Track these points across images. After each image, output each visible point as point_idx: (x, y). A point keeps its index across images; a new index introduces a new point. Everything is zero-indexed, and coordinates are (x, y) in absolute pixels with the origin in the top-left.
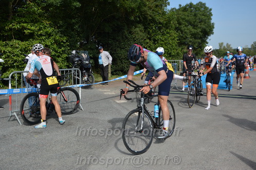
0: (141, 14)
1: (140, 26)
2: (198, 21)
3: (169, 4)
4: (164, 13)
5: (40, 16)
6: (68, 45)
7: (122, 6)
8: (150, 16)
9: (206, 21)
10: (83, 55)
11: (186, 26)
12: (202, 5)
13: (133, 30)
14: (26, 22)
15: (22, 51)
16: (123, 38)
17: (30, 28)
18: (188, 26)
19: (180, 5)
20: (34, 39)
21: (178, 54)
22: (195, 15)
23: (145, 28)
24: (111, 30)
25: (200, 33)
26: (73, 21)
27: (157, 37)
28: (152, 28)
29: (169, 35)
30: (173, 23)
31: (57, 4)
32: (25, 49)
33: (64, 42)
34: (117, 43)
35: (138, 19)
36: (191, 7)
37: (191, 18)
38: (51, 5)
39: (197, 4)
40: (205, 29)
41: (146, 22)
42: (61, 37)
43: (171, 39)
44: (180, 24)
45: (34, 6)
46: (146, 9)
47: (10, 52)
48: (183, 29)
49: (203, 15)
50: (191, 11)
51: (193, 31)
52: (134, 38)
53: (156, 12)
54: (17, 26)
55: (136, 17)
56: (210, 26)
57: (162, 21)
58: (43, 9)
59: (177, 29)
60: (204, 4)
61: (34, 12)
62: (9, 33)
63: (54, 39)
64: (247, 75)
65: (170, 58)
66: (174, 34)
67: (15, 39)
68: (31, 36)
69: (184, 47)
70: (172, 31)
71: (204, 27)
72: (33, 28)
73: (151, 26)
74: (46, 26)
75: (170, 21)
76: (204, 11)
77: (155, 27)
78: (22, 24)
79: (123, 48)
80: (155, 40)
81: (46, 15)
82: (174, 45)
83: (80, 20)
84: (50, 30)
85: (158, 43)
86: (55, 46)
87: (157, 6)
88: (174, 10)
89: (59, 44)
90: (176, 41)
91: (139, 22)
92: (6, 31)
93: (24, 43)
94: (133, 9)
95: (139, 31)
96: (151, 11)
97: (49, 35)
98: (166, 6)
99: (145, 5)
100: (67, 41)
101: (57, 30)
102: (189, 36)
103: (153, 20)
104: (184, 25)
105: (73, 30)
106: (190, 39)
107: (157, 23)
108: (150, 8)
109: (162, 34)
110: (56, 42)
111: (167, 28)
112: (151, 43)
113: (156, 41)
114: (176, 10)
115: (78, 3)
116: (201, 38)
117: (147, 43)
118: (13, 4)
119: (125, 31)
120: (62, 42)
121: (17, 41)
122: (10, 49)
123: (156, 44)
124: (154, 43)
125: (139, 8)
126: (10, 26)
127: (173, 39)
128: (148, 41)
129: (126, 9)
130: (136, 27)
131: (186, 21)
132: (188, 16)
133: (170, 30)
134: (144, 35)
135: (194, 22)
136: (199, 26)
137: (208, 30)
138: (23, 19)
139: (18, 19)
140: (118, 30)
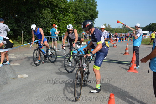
1: (48, 9)
2: (88, 9)
4: (65, 2)
8: (55, 3)
9: (94, 9)
11: (81, 11)
13: (43, 12)
16: (35, 17)
18: (82, 11)
22: (87, 5)
23: (52, 11)
24: (26, 11)
25: (89, 17)
27: (60, 17)
28: (56, 11)
29: (68, 17)
34: (31, 20)
35: (46, 4)
37: (84, 6)
40: (92, 14)
41: (53, 7)
43: (70, 20)
44: (77, 10)
48: (79, 13)
49: (91, 5)
50: (84, 2)
51: (85, 15)
52: (43, 17)
53: (59, 0)
55: (45, 2)
56: (96, 13)
57: (63, 7)
59: (75, 13)
64: (115, 45)
66: (72, 16)
69: (79, 25)
70: (71, 14)
71: (92, 13)
73: (56, 9)
75: (69, 7)
76: (92, 2)
77: (59, 11)
80: (58, 20)
85: (61, 21)
90: (74, 21)
91: (48, 6)
95: (47, 13)
102: (82, 18)
103: (57, 6)
104: (79, 11)
107: (60, 8)
109: (64, 16)
111: (67, 12)
113: (60, 20)
117: (53, 21)
119: (37, 12)
123: (59, 22)
124: (58, 22)
127: (72, 20)
128: (54, 20)
130: (45, 10)
131: (81, 8)
132: (82, 5)
133: (69, 13)
134: (51, 16)
135: (86, 9)
136: (89, 12)
137: (94, 15)
140: (31, 11)
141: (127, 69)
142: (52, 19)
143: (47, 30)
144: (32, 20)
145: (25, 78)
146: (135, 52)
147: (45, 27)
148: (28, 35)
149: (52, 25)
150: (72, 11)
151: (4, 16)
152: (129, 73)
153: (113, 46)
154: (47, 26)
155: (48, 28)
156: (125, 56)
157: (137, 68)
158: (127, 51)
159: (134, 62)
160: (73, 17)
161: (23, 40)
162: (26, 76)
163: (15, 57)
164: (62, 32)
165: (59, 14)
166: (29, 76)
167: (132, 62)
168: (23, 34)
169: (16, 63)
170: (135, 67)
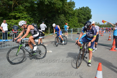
0: (63, 10)
2: (86, 13)
3: (75, 7)
4: (72, 10)
6: (33, 22)
8: (67, 11)
9: (89, 14)
10: (35, 25)
11: (81, 15)
12: (87, 8)
13: (60, 16)
14: (17, 13)
15: (15, 24)
16: (56, 19)
19: (79, 8)
20: (20, 19)
21: (78, 26)
22: (85, 11)
23: (65, 16)
24: (51, 16)
25: (87, 18)
26: (36, 12)
28: (67, 16)
29: (74, 19)
31: (29, 5)
32: (16, 23)
33: (32, 20)
35: (62, 12)
36: (83, 8)
37: (83, 12)
39: (86, 7)
40: (88, 17)
41: (65, 13)
42: (31, 18)
44: (79, 14)
45: (21, 7)
46: (65, 8)
47: (10, 24)
48: (80, 16)
50: (83, 10)
51: (84, 17)
52: (60, 19)
53: (69, 9)
54: (13, 14)
57: (71, 13)
58: (24, 8)
59: (78, 16)
60: (88, 7)
61: (21, 9)
62: (11, 17)
64: (102, 35)
65: (75, 27)
69: (80, 23)
71: (88, 16)
72: (19, 15)
74: (25, 14)
75: (75, 13)
76: (88, 10)
77: (69, 15)
78: (15, 13)
79: (56, 23)
80: (69, 20)
81: (25, 10)
82: (76, 22)
83: (38, 12)
84: (26, 16)
85: (70, 21)
86: (28, 22)
87: (69, 7)
88: (77, 9)
89: (30, 21)
90: (77, 21)
91: (62, 13)
94: (60, 8)
95: (62, 17)
97: (26, 18)
98: (74, 8)
100: (33, 20)
101: (29, 16)
103: (68, 13)
106: (83, 20)
107: (69, 14)
108: (67, 8)
109: (72, 18)
110: (29, 20)
111: (74, 16)
112: (67, 21)
114: (78, 9)
115: (36, 5)
116: (87, 20)
117: (66, 21)
119: (57, 16)
120: (31, 20)
121: (13, 20)
122: (10, 23)
125: (62, 8)
126: (11, 14)
128: (66, 20)
129: (57, 8)
130: (61, 15)
131: (81, 13)
132: (82, 12)
133: (75, 16)
134: (64, 18)
135: (84, 14)
136: (86, 15)
137: (89, 17)
138: (16, 12)
139: (14, 12)
140: (54, 16)
141: (110, 49)
142: (65, 20)
143: (62, 26)
144: (54, 21)
145: (51, 53)
146: (115, 39)
147: (61, 25)
148: (52, 29)
149: (65, 23)
150: (76, 15)
151: (40, 19)
152: (111, 51)
153: (101, 35)
154: (62, 24)
155: (62, 25)
156: (108, 41)
157: (116, 49)
158: (110, 38)
159: (114, 45)
160: (77, 19)
161: (49, 32)
162: (51, 51)
163: (45, 41)
164: (71, 27)
165: (69, 17)
166: (52, 52)
167: (113, 45)
168: (49, 29)
169: (46, 44)
170: (115, 48)
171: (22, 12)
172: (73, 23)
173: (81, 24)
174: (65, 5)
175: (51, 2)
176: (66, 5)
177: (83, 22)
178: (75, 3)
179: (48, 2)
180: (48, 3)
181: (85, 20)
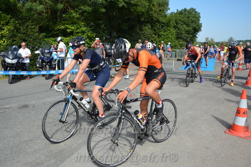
0: (149, 17)
1: (148, 25)
2: (190, 21)
3: (169, 9)
4: (165, 16)
5: (77, 20)
7: (135, 10)
8: (156, 18)
9: (196, 21)
10: (107, 46)
11: (181, 25)
12: (193, 10)
13: (143, 28)
14: (68, 24)
16: (136, 34)
17: (71, 28)
18: (183, 25)
19: (177, 10)
20: (73, 35)
21: (176, 45)
22: (188, 17)
23: (152, 27)
24: (127, 28)
25: (192, 30)
26: (100, 22)
27: (161, 33)
29: (169, 32)
30: (173, 23)
31: (89, 10)
35: (147, 20)
36: (185, 12)
37: (185, 19)
38: (85, 12)
39: (190, 10)
40: (195, 28)
41: (152, 22)
42: (91, 33)
43: (171, 34)
44: (177, 23)
45: (74, 12)
46: (152, 12)
48: (179, 27)
49: (194, 17)
50: (185, 15)
51: (187, 28)
52: (143, 34)
53: (160, 15)
54: (62, 27)
55: (145, 18)
56: (199, 25)
57: (164, 21)
58: (79, 14)
59: (175, 27)
60: (195, 9)
61: (74, 17)
62: (57, 32)
63: (87, 35)
66: (173, 31)
67: (61, 36)
68: (72, 33)
69: (180, 40)
70: (171, 28)
71: (194, 26)
72: (73, 28)
73: (156, 25)
74: (81, 26)
75: (170, 21)
76: (195, 14)
78: (65, 26)
79: (136, 41)
80: (159, 35)
81: (81, 18)
82: (173, 39)
83: (105, 21)
84: (84, 29)
85: (161, 37)
86: (88, 40)
87: (160, 10)
88: (173, 14)
89: (91, 38)
91: (148, 22)
92: (55, 31)
93: (66, 38)
94: (143, 13)
95: (147, 29)
96: (156, 14)
97: (83, 32)
98: (167, 11)
99: (152, 10)
101: (89, 29)
102: (184, 33)
103: (158, 21)
105: (100, 28)
106: (184, 35)
107: (160, 23)
108: (155, 12)
109: (164, 31)
110: (88, 37)
111: (168, 26)
112: (156, 37)
115: (104, 9)
116: (192, 34)
118: (60, 12)
119: (137, 28)
120: (93, 37)
124: (158, 37)
125: (147, 12)
126: (58, 27)
127: (173, 35)
128: (154, 36)
129: (138, 13)
130: (145, 26)
131: (182, 21)
132: (183, 18)
134: (151, 31)
135: (188, 22)
136: (191, 25)
137: (197, 28)
138: (66, 22)
139: (63, 22)
140: (132, 28)
142: (152, 35)
165: (159, 29)
167: (249, 76)
171: (76, 23)
172: (167, 40)
173: (181, 43)
174: (151, 6)
175: (131, 3)
176: (153, 5)
177: (185, 38)
178: (168, 1)
179: (125, 2)
180: (125, 5)
181: (188, 34)
